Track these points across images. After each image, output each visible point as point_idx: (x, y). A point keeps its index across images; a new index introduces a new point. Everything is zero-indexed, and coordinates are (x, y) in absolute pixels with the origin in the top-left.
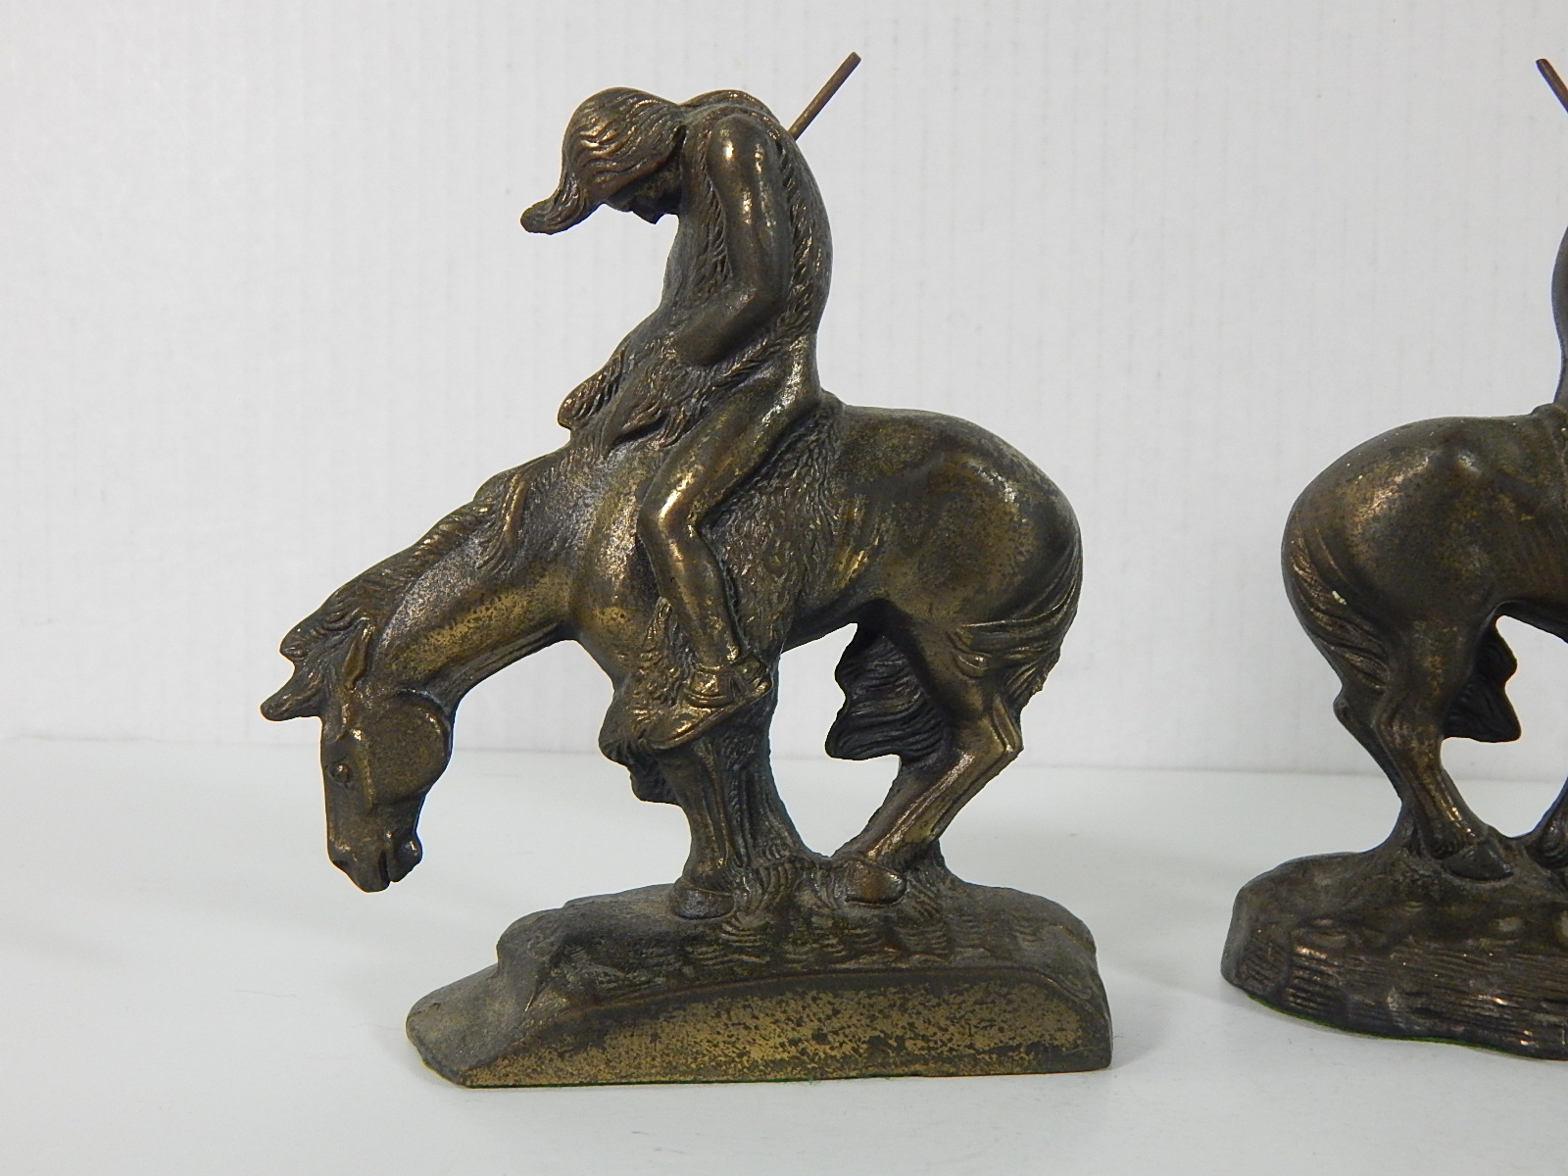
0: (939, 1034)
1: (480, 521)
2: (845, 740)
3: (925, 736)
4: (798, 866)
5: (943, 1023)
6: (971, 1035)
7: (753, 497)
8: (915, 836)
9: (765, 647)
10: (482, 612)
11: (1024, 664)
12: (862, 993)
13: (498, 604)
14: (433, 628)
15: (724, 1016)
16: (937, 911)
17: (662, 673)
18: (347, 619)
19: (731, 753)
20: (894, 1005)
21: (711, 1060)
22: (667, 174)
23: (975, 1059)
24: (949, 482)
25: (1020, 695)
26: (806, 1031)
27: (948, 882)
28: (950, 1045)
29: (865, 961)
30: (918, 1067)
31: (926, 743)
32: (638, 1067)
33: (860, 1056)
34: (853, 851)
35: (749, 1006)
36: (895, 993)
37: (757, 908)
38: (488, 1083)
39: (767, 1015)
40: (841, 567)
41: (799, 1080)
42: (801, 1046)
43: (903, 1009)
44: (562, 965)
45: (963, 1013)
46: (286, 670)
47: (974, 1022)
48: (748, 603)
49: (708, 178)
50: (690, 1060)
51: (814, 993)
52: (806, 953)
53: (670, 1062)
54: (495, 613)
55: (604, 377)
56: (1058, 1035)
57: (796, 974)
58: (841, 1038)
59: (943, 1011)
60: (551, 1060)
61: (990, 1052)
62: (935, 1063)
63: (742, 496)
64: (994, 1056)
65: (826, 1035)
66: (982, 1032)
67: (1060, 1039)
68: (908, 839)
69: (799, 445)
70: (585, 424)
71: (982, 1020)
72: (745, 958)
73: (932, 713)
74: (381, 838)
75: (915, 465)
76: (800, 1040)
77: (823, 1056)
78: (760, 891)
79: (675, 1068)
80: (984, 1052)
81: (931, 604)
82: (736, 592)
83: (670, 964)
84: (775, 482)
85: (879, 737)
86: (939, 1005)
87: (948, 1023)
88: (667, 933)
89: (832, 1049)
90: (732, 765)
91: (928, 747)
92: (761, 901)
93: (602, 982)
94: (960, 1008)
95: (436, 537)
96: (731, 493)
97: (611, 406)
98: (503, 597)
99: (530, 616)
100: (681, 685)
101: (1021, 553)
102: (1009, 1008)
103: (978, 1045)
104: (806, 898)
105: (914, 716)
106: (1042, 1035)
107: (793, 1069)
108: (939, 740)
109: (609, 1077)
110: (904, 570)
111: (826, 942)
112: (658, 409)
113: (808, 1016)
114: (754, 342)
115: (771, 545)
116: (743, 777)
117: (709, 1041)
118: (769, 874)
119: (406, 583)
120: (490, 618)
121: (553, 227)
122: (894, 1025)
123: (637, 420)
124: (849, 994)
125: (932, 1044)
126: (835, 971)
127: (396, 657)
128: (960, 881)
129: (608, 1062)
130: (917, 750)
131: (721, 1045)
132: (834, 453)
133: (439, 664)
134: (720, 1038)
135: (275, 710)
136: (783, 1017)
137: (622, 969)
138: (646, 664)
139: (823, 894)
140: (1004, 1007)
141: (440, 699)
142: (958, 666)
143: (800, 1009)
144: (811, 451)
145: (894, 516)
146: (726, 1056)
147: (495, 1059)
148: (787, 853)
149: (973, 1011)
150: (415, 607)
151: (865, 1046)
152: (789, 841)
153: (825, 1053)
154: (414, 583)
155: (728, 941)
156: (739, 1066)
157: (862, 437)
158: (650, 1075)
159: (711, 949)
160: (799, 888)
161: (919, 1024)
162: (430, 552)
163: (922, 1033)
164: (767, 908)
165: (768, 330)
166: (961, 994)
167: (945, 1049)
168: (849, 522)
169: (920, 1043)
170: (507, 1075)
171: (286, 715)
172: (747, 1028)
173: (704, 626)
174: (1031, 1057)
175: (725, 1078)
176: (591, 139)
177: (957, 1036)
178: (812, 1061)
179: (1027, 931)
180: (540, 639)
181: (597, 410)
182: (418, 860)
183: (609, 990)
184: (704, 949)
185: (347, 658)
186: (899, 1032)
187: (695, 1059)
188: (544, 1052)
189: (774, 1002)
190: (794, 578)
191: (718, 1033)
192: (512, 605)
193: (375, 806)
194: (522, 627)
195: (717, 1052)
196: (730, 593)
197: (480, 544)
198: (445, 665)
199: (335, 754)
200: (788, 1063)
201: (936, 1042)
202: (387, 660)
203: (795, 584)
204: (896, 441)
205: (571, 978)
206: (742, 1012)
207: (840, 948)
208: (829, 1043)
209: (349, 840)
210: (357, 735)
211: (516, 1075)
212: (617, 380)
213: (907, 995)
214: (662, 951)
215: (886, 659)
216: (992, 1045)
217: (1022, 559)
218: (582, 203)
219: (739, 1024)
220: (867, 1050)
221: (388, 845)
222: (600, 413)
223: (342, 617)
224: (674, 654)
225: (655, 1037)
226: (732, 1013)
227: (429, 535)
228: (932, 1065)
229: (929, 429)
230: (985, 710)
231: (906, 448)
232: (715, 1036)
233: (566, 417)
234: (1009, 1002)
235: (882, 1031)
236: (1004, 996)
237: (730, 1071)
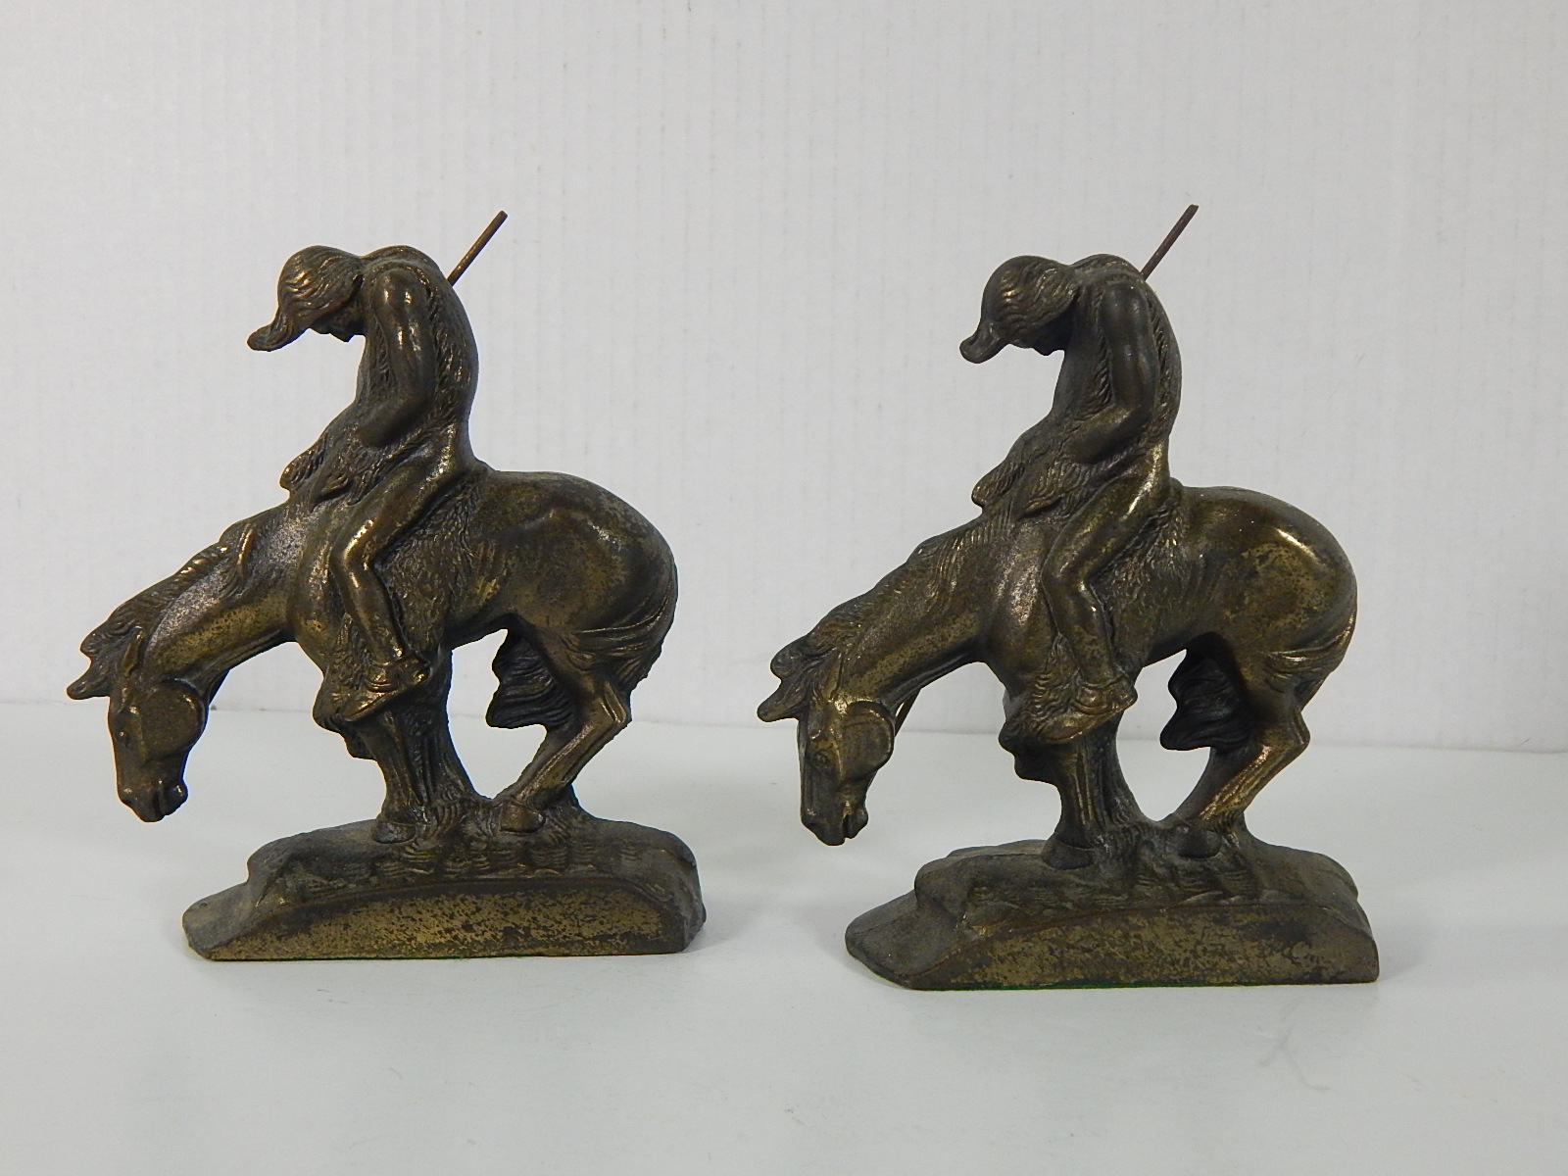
0: (556, 926)
1: (221, 557)
2: (502, 713)
3: (559, 711)
4: (466, 805)
5: (558, 918)
6: (579, 926)
7: (412, 541)
8: (550, 783)
9: (424, 648)
10: (222, 622)
11: (630, 659)
12: (497, 896)
13: (234, 617)
14: (187, 634)
15: (397, 912)
16: (566, 838)
17: (349, 667)
18: (126, 628)
19: (414, 723)
20: (521, 905)
21: (388, 943)
22: (350, 309)
23: (583, 944)
24: (556, 530)
25: (630, 681)
26: (457, 923)
27: (580, 818)
28: (564, 933)
29: (501, 875)
30: (541, 950)
31: (559, 716)
32: (336, 947)
33: (498, 940)
34: (509, 796)
35: (415, 905)
36: (522, 896)
37: (432, 835)
38: (227, 958)
39: (428, 911)
40: (478, 591)
41: (454, 958)
42: (454, 933)
43: (528, 908)
44: (285, 875)
45: (572, 910)
46: (84, 664)
47: (581, 917)
48: (410, 618)
49: (374, 316)
50: (373, 943)
51: (462, 895)
52: (461, 868)
53: (358, 944)
54: (232, 624)
55: (313, 453)
56: (643, 927)
57: (450, 881)
58: (483, 928)
59: (558, 909)
60: (272, 942)
61: (594, 939)
62: (554, 946)
63: (404, 541)
64: (597, 942)
65: (471, 926)
66: (586, 925)
67: (646, 930)
68: (545, 786)
69: (449, 503)
70: (300, 486)
71: (587, 916)
72: (416, 870)
73: (562, 695)
74: (155, 783)
75: (531, 518)
76: (453, 929)
77: (470, 941)
78: (436, 823)
79: (363, 948)
80: (589, 939)
81: (548, 617)
82: (401, 609)
83: (361, 875)
84: (428, 531)
85: (523, 712)
86: (554, 905)
87: (562, 917)
88: (364, 853)
89: (477, 935)
90: (414, 733)
91: (562, 719)
92: (435, 831)
93: (311, 887)
94: (570, 907)
95: (190, 569)
96: (395, 539)
97: (317, 474)
98: (237, 611)
99: (259, 625)
100: (362, 676)
101: (612, 581)
102: (607, 907)
103: (585, 934)
104: (471, 828)
105: (548, 696)
106: (632, 928)
107: (449, 949)
108: (569, 714)
109: (314, 954)
110: (527, 593)
111: (478, 860)
112: (345, 479)
113: (458, 912)
114: (412, 431)
115: (425, 575)
116: (426, 740)
117: (386, 929)
118: (444, 811)
119: (168, 602)
120: (228, 627)
121: (271, 347)
122: (522, 919)
123: (333, 484)
124: (488, 896)
125: (550, 933)
126: (477, 880)
127: (161, 655)
128: (592, 817)
129: (313, 944)
130: (554, 721)
131: (395, 932)
132: (474, 508)
133: (193, 660)
134: (394, 927)
135: (77, 692)
136: (439, 913)
137: (326, 878)
138: (337, 661)
139: (483, 825)
140: (603, 906)
141: (196, 684)
142: (571, 662)
143: (452, 907)
144: (456, 508)
145: (518, 554)
146: (399, 940)
147: (231, 940)
148: (459, 796)
149: (580, 910)
150: (174, 620)
151: (501, 934)
152: (462, 787)
153: (472, 939)
154: (174, 602)
155: (407, 858)
156: (409, 947)
157: (497, 497)
158: (344, 953)
159: (393, 865)
160: (464, 821)
161: (540, 918)
162: (185, 580)
163: (543, 925)
164: (439, 835)
165: (422, 423)
166: (570, 896)
167: (560, 936)
168: (485, 559)
169: (542, 932)
170: (240, 952)
171: (86, 695)
172: (413, 920)
173: (375, 634)
174: (625, 943)
175: (399, 956)
176: (294, 285)
177: (568, 928)
178: (463, 944)
179: (632, 853)
180: (268, 641)
181: (308, 476)
182: (184, 799)
183: (314, 893)
184: (388, 864)
185: (125, 656)
186: (526, 924)
187: (377, 942)
188: (267, 936)
189: (433, 901)
190: (442, 600)
191: (393, 924)
192: (245, 617)
193: (148, 761)
194: (253, 633)
195: (393, 937)
196: (396, 610)
197: (222, 574)
198: (197, 660)
199: (118, 723)
200: (445, 945)
201: (553, 932)
202: (155, 657)
203: (444, 603)
204: (523, 500)
205: (289, 884)
206: (410, 909)
207: (487, 863)
208: (474, 931)
209: (131, 786)
210: (133, 710)
211: (247, 952)
212: (322, 454)
213: (530, 898)
214: (358, 865)
215: (525, 658)
216: (595, 934)
217: (613, 585)
218: (291, 330)
219: (408, 917)
220: (502, 937)
221: (159, 789)
222: (311, 478)
223: (122, 626)
224: (357, 654)
225: (347, 926)
226: (402, 909)
227: (185, 568)
228: (550, 948)
229: (547, 491)
230: (597, 692)
231: (529, 505)
232: (391, 925)
233: (285, 482)
234: (606, 903)
235: (513, 923)
236: (603, 899)
237: (403, 951)
